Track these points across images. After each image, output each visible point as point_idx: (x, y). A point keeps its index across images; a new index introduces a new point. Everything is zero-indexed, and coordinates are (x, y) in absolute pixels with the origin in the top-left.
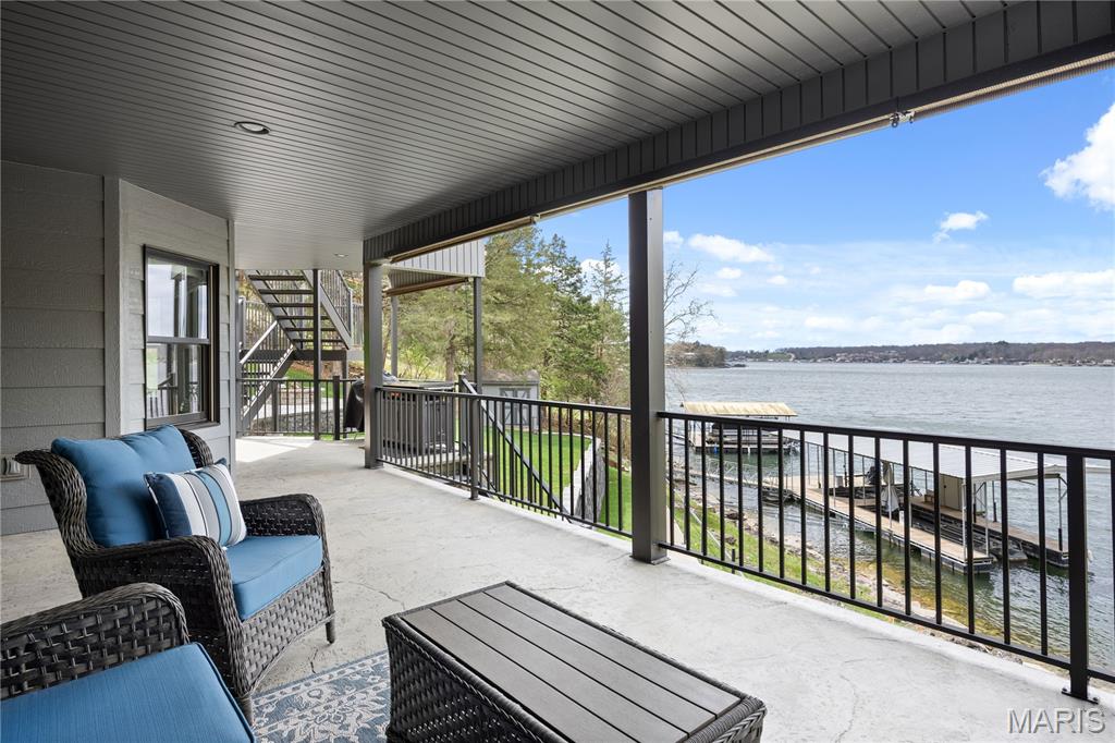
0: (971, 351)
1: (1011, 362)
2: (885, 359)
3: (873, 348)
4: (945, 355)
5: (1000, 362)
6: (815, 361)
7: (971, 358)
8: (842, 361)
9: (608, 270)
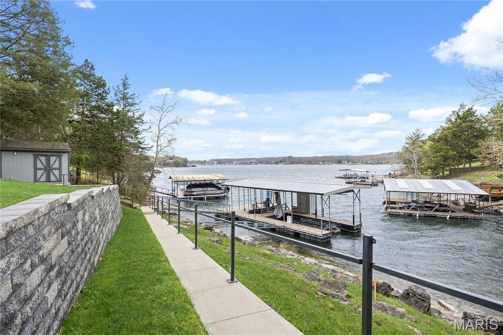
0: (280, 160)
1: (293, 164)
2: (251, 163)
3: (247, 159)
4: (272, 162)
5: (289, 164)
6: (225, 164)
7: (280, 162)
8: (236, 164)
9: (126, 91)
